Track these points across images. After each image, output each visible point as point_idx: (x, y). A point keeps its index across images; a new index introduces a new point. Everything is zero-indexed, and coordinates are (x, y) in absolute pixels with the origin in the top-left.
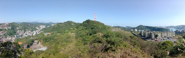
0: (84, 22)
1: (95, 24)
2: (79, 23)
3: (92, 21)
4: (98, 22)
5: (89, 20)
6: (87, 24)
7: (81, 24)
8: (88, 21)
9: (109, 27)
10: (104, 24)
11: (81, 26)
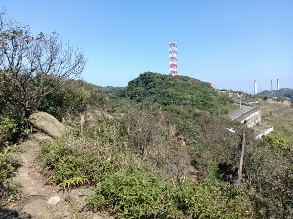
0: (131, 83)
1: (171, 90)
2: (114, 89)
3: (163, 78)
4: (185, 79)
5: (150, 73)
6: (143, 90)
7: (121, 93)
8: (146, 79)
9: (226, 100)
10: (208, 85)
11: (124, 100)
